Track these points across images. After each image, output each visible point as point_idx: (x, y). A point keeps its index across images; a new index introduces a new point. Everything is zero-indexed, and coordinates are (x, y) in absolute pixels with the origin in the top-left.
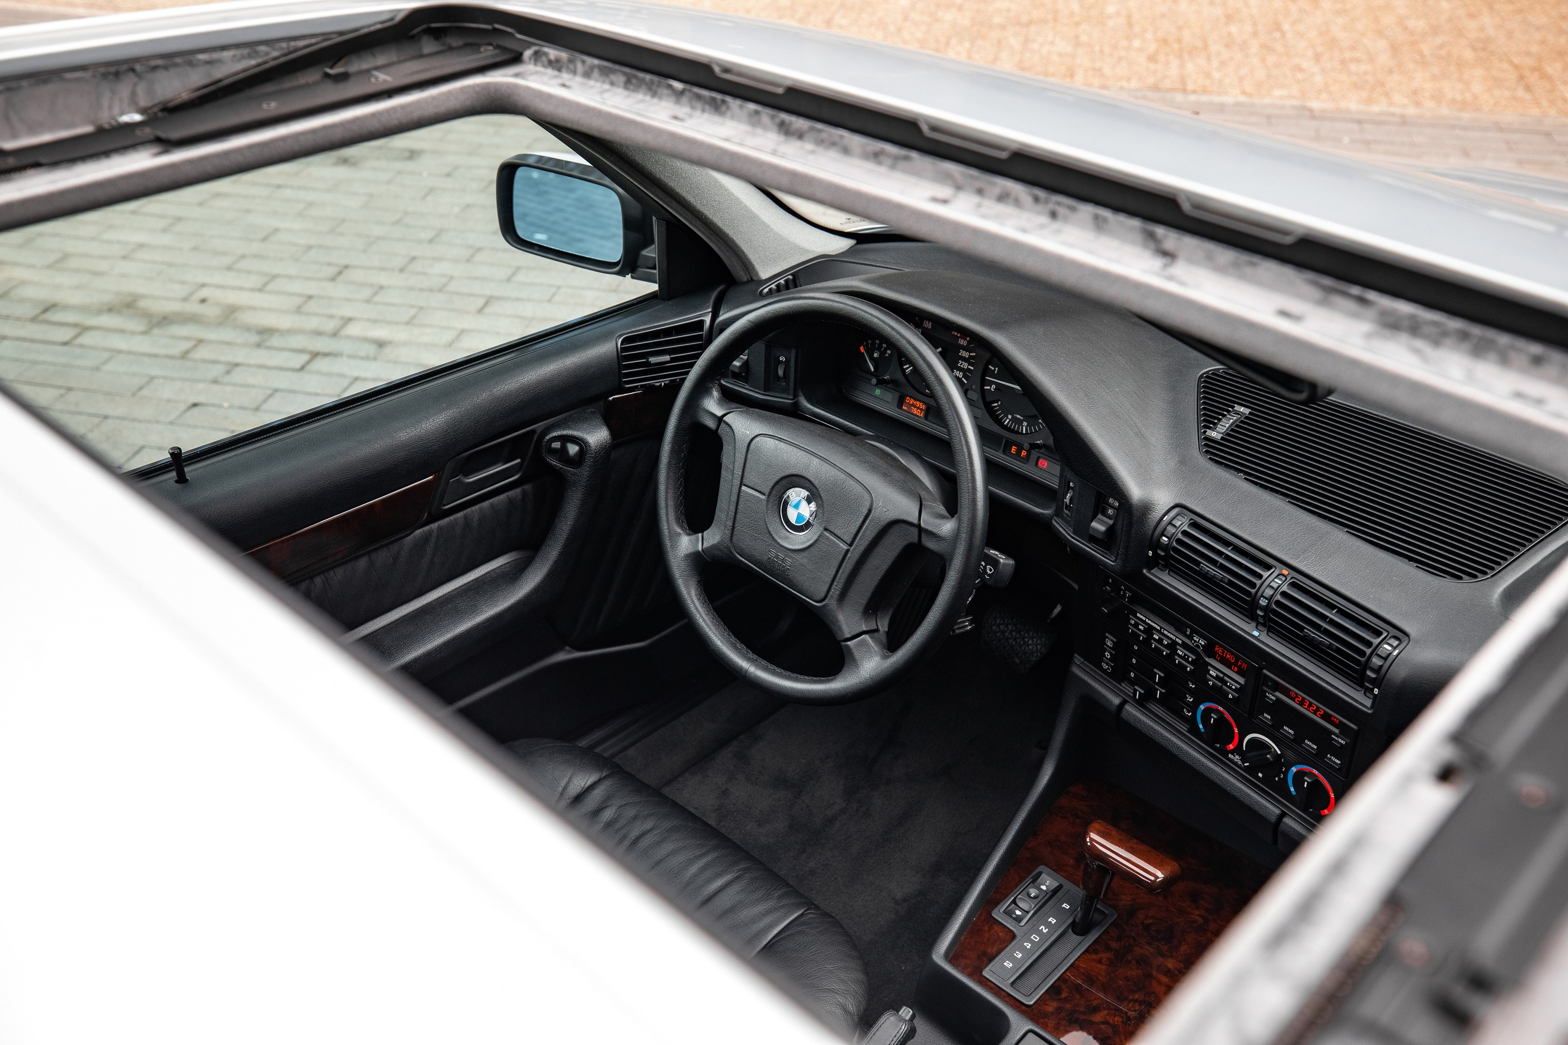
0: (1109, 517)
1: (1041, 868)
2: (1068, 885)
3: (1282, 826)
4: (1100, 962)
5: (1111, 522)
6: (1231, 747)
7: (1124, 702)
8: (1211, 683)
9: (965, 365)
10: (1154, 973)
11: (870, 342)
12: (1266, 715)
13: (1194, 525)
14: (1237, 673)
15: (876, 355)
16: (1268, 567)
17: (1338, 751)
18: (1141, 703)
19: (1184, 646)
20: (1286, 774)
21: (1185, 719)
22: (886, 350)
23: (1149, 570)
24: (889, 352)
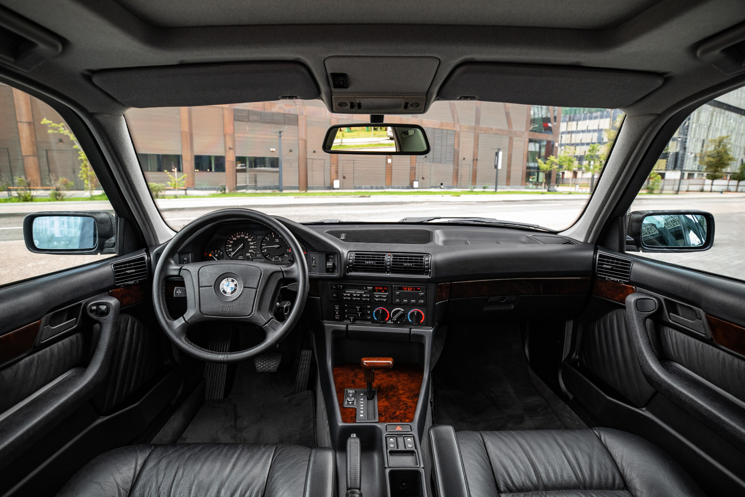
0: (331, 261)
1: (346, 390)
2: (357, 390)
3: (412, 333)
4: (384, 402)
5: (333, 262)
6: (387, 319)
7: (347, 325)
8: (377, 300)
9: (253, 247)
10: (399, 397)
11: (213, 252)
12: (397, 300)
13: (356, 254)
14: (384, 292)
15: (216, 256)
16: (384, 255)
17: (422, 298)
18: (353, 323)
19: (365, 293)
20: (407, 317)
21: (369, 320)
22: (220, 253)
23: (348, 273)
24: (221, 253)
